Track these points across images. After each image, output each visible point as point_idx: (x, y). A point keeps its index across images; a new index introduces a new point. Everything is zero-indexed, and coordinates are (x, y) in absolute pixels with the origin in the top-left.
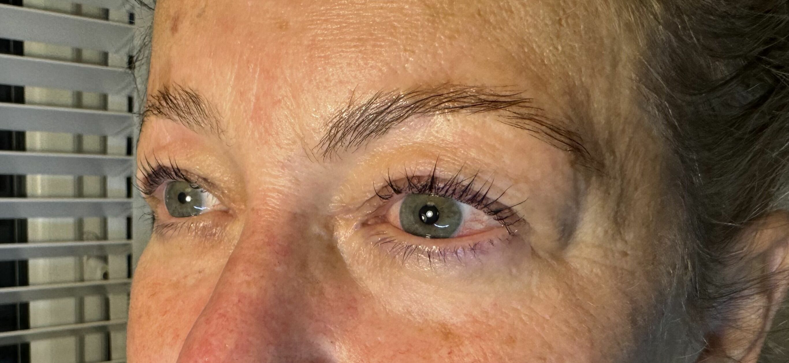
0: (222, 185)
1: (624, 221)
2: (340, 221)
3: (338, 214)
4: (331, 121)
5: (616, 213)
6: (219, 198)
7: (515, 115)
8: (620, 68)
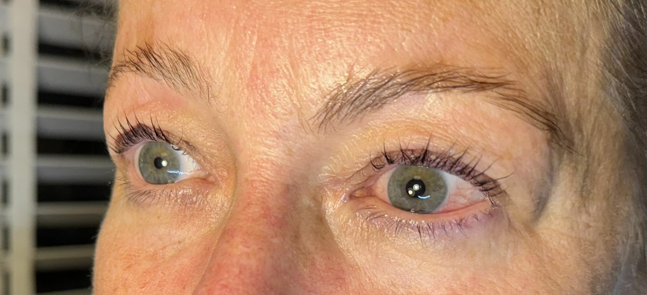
0: (205, 150)
1: (589, 195)
2: (329, 192)
3: (327, 185)
4: (329, 94)
5: (583, 187)
6: (199, 162)
7: (501, 96)
8: (588, 54)
